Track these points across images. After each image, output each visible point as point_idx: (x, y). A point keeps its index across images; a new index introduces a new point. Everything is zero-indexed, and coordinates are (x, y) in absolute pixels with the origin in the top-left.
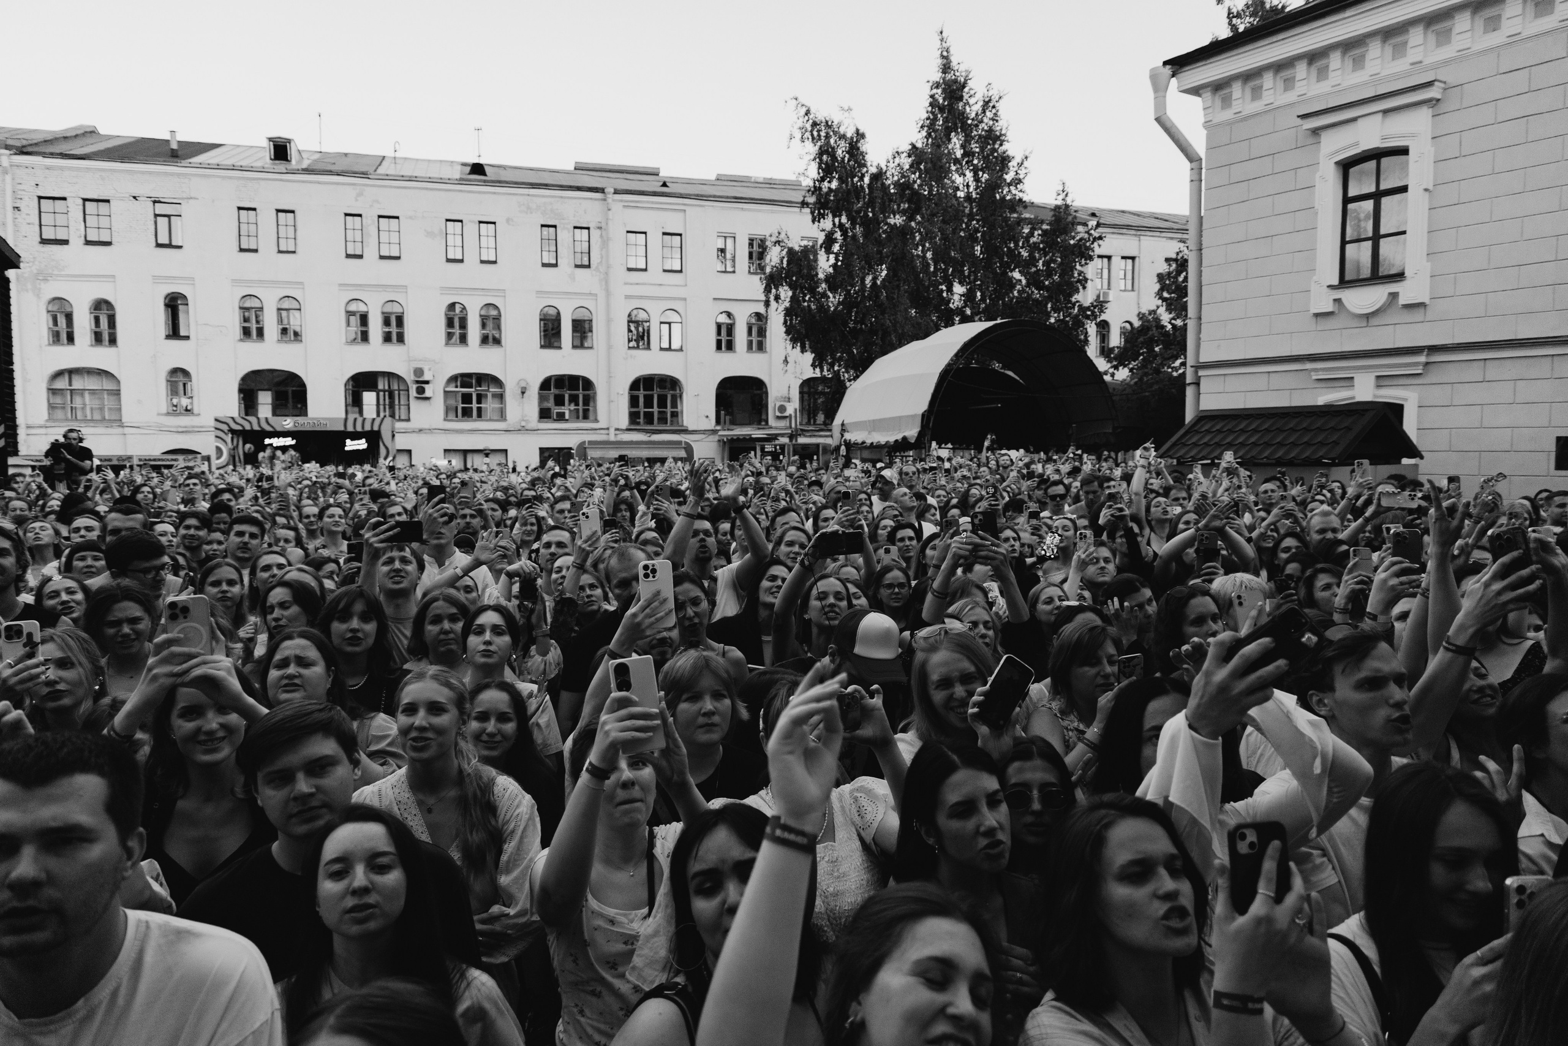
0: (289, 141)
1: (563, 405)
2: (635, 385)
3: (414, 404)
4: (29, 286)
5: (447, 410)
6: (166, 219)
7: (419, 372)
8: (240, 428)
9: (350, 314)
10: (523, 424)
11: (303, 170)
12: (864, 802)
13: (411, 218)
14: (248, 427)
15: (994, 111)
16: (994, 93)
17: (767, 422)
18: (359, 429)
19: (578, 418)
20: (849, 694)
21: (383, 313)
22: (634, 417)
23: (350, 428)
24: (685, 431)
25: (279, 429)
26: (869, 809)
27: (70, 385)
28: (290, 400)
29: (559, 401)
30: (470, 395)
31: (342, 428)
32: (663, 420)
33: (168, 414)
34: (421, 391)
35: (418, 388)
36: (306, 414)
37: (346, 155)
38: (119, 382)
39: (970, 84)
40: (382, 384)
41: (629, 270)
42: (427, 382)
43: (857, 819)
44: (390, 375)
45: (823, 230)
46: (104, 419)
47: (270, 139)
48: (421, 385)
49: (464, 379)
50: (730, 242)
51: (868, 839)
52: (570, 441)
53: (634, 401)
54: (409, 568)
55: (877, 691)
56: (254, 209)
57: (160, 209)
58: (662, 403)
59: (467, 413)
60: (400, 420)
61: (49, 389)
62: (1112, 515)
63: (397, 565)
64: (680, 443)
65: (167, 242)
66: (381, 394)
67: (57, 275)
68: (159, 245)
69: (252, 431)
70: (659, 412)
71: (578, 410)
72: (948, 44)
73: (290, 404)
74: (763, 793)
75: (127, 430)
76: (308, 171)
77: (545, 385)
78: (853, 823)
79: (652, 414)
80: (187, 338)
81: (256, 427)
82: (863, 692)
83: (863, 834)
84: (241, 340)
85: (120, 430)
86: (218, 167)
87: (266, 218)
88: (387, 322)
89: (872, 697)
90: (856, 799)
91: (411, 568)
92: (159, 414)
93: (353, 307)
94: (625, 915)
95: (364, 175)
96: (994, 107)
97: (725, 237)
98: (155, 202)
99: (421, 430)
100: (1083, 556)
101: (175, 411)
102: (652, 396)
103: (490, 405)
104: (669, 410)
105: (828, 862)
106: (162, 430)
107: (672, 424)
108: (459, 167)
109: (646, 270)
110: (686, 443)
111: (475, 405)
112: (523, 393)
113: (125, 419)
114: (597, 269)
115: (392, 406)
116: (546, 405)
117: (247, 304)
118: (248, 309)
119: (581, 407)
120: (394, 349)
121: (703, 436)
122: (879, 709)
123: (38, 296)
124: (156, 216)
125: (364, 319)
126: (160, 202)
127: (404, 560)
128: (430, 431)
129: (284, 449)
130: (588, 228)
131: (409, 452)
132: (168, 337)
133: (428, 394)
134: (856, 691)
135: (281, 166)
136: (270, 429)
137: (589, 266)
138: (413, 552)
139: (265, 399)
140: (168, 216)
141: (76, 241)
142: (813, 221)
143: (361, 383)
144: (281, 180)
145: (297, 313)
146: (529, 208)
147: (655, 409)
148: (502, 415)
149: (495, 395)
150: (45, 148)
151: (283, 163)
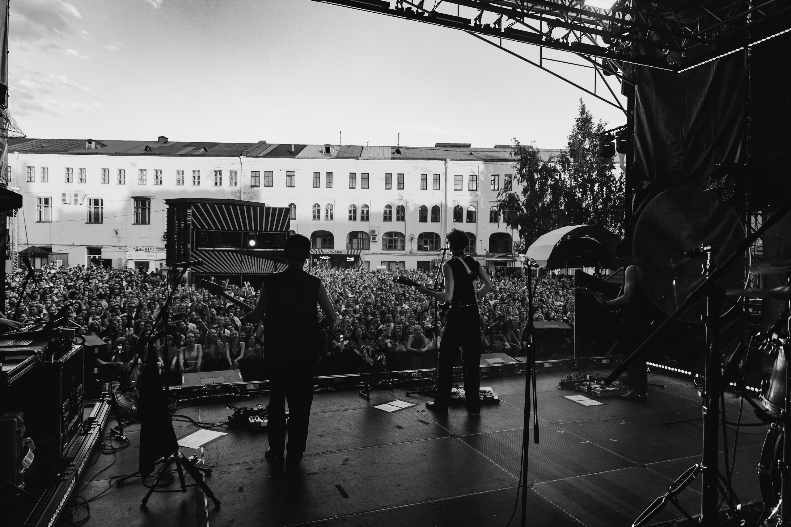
0: (331, 145)
3: (371, 244)
5: (383, 245)
7: (374, 231)
8: (313, 253)
10: (411, 251)
11: (335, 157)
13: (373, 173)
14: (315, 253)
16: (603, 123)
17: (511, 251)
18: (352, 254)
19: (433, 249)
21: (362, 210)
23: (349, 254)
25: (325, 253)
28: (328, 242)
29: (426, 243)
30: (392, 240)
31: (346, 253)
34: (374, 239)
36: (333, 248)
37: (349, 146)
39: (592, 120)
40: (360, 236)
41: (455, 190)
42: (376, 235)
44: (363, 233)
47: (325, 145)
48: (374, 236)
49: (390, 234)
50: (497, 177)
52: (429, 259)
56: (319, 172)
57: (289, 174)
59: (390, 248)
60: (366, 250)
65: (290, 185)
66: (359, 240)
67: (256, 198)
68: (287, 186)
69: (317, 254)
71: (433, 247)
72: (584, 104)
73: (328, 244)
76: (337, 158)
77: (421, 236)
80: (295, 219)
81: (318, 253)
84: (312, 220)
86: (308, 158)
87: (323, 177)
88: (363, 213)
93: (351, 208)
95: (357, 157)
96: (602, 128)
97: (495, 176)
98: (287, 171)
99: (373, 254)
103: (399, 244)
107: (470, 252)
108: (390, 150)
109: (461, 190)
111: (393, 244)
112: (412, 239)
114: (442, 190)
115: (363, 244)
116: (421, 244)
117: (315, 207)
118: (315, 209)
119: (434, 245)
120: (365, 223)
121: (483, 257)
124: (287, 176)
125: (355, 212)
128: (377, 254)
129: (326, 261)
130: (439, 175)
131: (369, 262)
133: (376, 240)
135: (328, 156)
136: (322, 253)
137: (439, 189)
140: (291, 176)
141: (262, 186)
143: (353, 235)
144: (329, 162)
146: (417, 168)
148: (403, 248)
149: (401, 240)
150: (253, 153)
151: (328, 154)
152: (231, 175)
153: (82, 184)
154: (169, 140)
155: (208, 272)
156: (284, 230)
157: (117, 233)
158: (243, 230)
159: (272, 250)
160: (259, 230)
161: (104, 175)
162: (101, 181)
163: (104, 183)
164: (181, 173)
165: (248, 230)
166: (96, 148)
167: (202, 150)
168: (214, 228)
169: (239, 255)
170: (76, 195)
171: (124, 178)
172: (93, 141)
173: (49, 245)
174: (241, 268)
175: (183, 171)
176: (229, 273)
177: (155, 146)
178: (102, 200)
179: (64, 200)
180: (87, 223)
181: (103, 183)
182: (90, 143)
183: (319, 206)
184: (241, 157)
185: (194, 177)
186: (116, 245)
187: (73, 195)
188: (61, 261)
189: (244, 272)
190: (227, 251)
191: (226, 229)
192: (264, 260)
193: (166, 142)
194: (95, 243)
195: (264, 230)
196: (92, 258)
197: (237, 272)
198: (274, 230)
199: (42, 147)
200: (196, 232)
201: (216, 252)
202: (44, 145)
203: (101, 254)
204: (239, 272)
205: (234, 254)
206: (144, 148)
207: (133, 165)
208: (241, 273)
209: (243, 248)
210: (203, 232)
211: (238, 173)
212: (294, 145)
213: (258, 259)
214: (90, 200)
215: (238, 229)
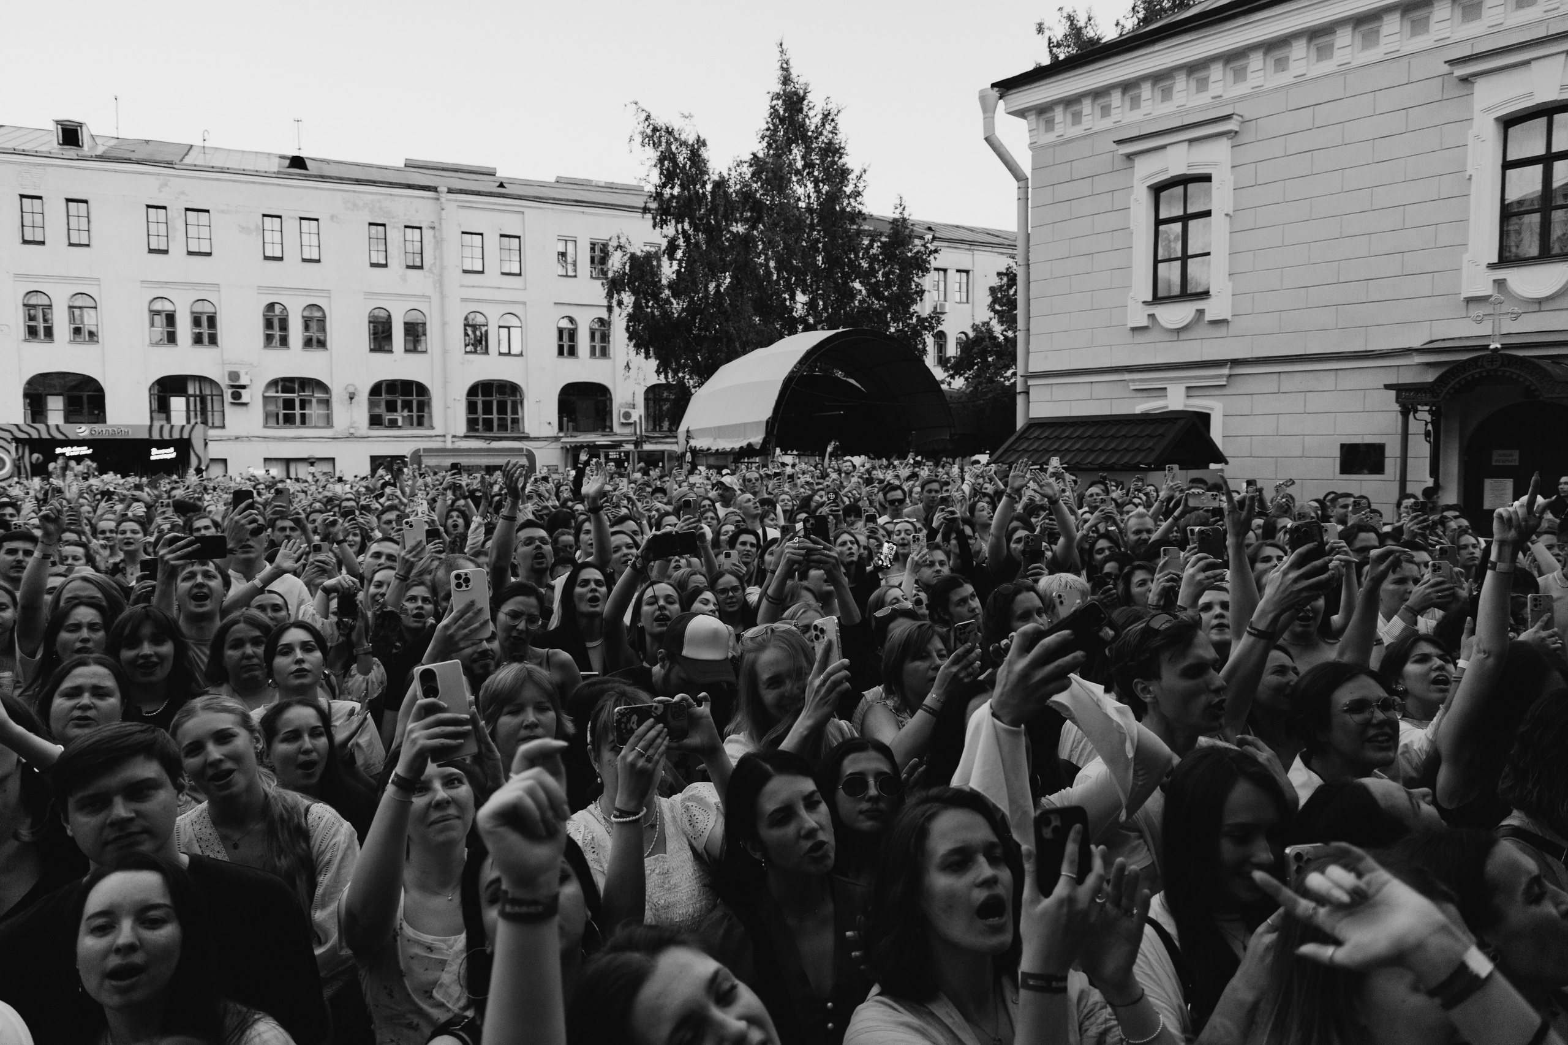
0: (81, 125)
1: (396, 411)
2: (473, 391)
3: (228, 410)
5: (267, 416)
7: (234, 375)
8: (26, 436)
9: (158, 313)
10: (352, 431)
11: (97, 156)
12: (695, 811)
13: (223, 212)
14: (35, 435)
15: (833, 124)
16: (833, 107)
17: (611, 429)
18: (166, 436)
19: (412, 424)
20: (676, 703)
21: (192, 313)
22: (472, 424)
23: (156, 436)
24: (527, 438)
25: (72, 437)
26: (701, 818)
28: (86, 406)
29: (391, 407)
30: (293, 401)
31: (146, 436)
32: (503, 426)
34: (237, 396)
35: (233, 393)
36: (104, 421)
37: (147, 142)
39: (810, 97)
40: (192, 389)
41: (465, 272)
42: (244, 387)
43: (688, 828)
44: (201, 379)
45: (666, 237)
47: (58, 122)
48: (237, 391)
49: (286, 384)
50: (570, 246)
51: (700, 848)
52: (404, 448)
53: (471, 407)
54: (213, 584)
55: (705, 699)
56: (40, 198)
58: (502, 409)
59: (289, 420)
60: (213, 427)
62: (945, 518)
63: (199, 579)
64: (521, 450)
66: (192, 399)
69: (40, 440)
70: (499, 419)
71: (411, 417)
72: (787, 57)
73: (86, 410)
74: (591, 807)
76: (101, 158)
77: (376, 390)
78: (685, 834)
79: (491, 420)
81: (45, 436)
82: (691, 700)
83: (695, 843)
84: (26, 340)
87: (55, 209)
88: (197, 322)
89: (700, 705)
90: (687, 808)
91: (216, 584)
93: (158, 306)
94: (444, 941)
95: (169, 164)
96: (833, 120)
97: (566, 241)
99: (237, 438)
100: (916, 558)
102: (491, 402)
103: (314, 411)
104: (509, 416)
105: (658, 874)
107: (512, 431)
108: (277, 160)
109: (482, 272)
110: (528, 450)
111: (298, 411)
112: (351, 398)
114: (430, 271)
115: (204, 412)
116: (377, 411)
117: (34, 301)
118: (34, 306)
119: (415, 414)
120: (205, 351)
121: (545, 443)
122: (707, 717)
125: (170, 319)
127: (207, 575)
128: (249, 438)
129: (79, 459)
130: (420, 228)
131: (224, 461)
133: (244, 399)
134: (683, 699)
135: (71, 152)
136: (59, 436)
137: (421, 267)
138: (217, 567)
139: (55, 406)
142: (654, 227)
143: (168, 387)
144: (72, 167)
145: (92, 312)
146: (355, 205)
147: (495, 416)
148: (328, 422)
149: (320, 401)
151: (74, 148)
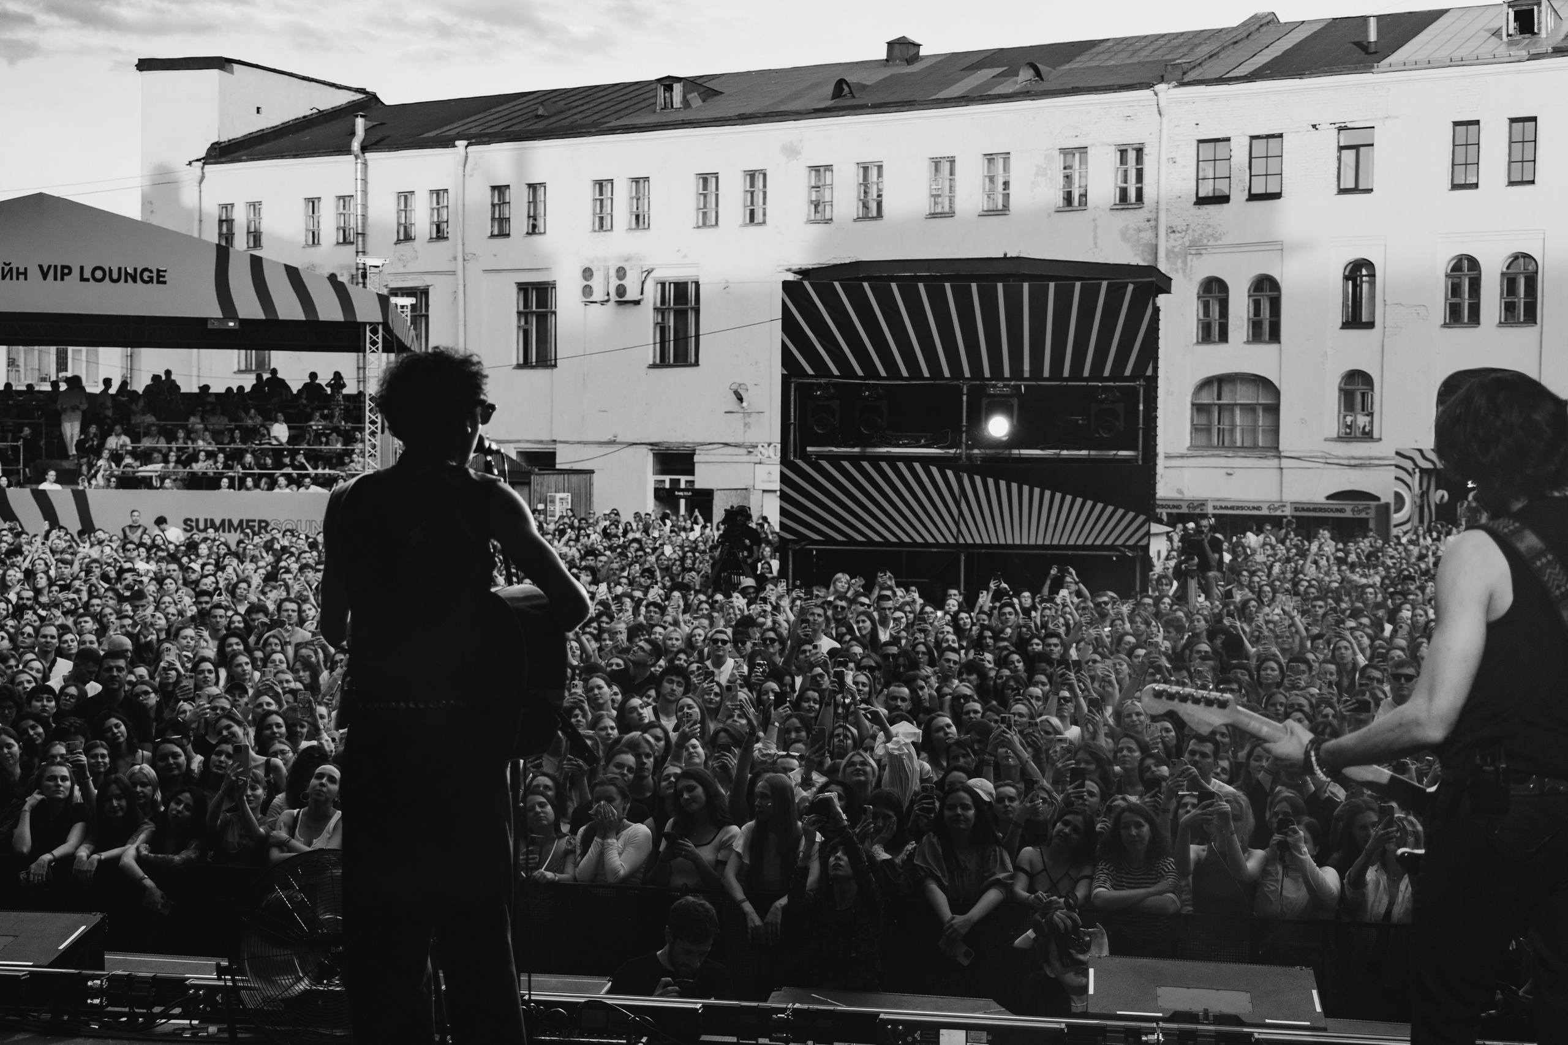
4: (1179, 263)
6: (1354, 151)
8: (1429, 466)
11: (1555, 49)
27: (1219, 398)
33: (1339, 439)
38: (1275, 392)
46: (1255, 447)
56: (1477, 123)
57: (1346, 139)
61: (1193, 405)
65: (1352, 185)
67: (1213, 247)
68: (1342, 191)
75: (1285, 463)
76: (1563, 50)
80: (1371, 325)
84: (1445, 325)
85: (1274, 462)
86: (1430, 65)
87: (1495, 137)
92: (1326, 440)
98: (1340, 129)
101: (1348, 435)
106: (1328, 461)
113: (1283, 446)
117: (1459, 271)
118: (1459, 276)
123: (1190, 279)
124: (1341, 148)
126: (1346, 128)
132: (1346, 325)
135: (1523, 46)
140: (1356, 147)
141: (1238, 196)
144: (1520, 72)
150: (1211, 70)
151: (1526, 39)
152: (1123, 160)
153: (639, 234)
154: (923, 52)
155: (840, 538)
156: (1128, 372)
157: (741, 399)
158: (967, 374)
159: (1084, 452)
160: (1027, 375)
161: (705, 196)
162: (691, 216)
163: (704, 224)
164: (945, 167)
165: (987, 374)
166: (686, 103)
167: (1025, 75)
168: (860, 373)
169: (950, 473)
170: (621, 272)
171: (764, 203)
172: (678, 80)
173: (547, 442)
174: (957, 524)
175: (952, 161)
176: (915, 543)
177: (870, 79)
178: (697, 284)
179: (587, 290)
180: (654, 366)
181: (701, 223)
182: (669, 88)
183: (1473, 263)
184: (1161, 87)
185: (992, 179)
186: (739, 440)
187: (612, 272)
188: (567, 495)
189: (970, 541)
190: (908, 460)
191: (905, 374)
192: (1048, 493)
193: (915, 58)
194: (675, 436)
195: (1046, 374)
196: (667, 486)
197: (941, 540)
198: (1086, 373)
199: (537, 116)
200: (799, 387)
201: (865, 464)
202: (540, 112)
203: (692, 473)
204: (952, 541)
205: (934, 470)
206: (829, 89)
207: (791, 151)
208: (957, 545)
209: (968, 447)
210: (819, 386)
211: (1146, 151)
212: (1379, 18)
213: (1026, 488)
214: (663, 284)
215: (947, 374)
